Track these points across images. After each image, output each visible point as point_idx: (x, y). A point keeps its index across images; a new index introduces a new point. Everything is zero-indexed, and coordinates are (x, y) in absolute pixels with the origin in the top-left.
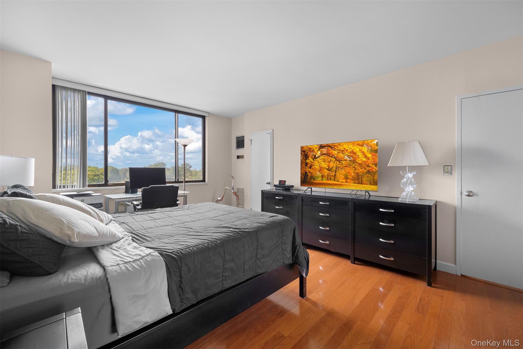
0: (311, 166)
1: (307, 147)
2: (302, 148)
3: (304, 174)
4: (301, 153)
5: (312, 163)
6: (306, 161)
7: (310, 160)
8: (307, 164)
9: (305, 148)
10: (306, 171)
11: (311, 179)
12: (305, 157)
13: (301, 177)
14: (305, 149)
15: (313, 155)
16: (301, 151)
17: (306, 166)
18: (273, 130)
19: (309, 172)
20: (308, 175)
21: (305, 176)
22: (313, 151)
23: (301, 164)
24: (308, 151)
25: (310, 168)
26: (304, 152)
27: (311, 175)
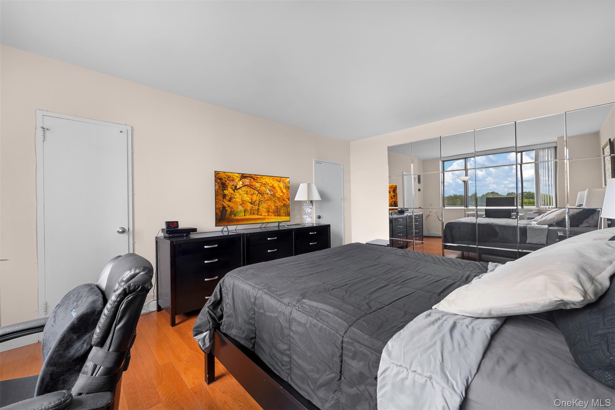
0: (230, 198)
1: (225, 174)
2: (217, 173)
3: (222, 209)
4: (216, 181)
5: (233, 195)
6: (224, 192)
7: (229, 191)
8: (224, 196)
9: (221, 174)
10: (224, 204)
11: (231, 214)
12: (222, 187)
13: (216, 214)
14: (222, 176)
15: (233, 185)
16: (215, 177)
17: (223, 198)
18: (132, 127)
19: (229, 206)
20: (227, 210)
21: (222, 211)
22: (232, 180)
23: (216, 195)
24: (226, 179)
25: (230, 201)
26: (221, 179)
27: (231, 210)
